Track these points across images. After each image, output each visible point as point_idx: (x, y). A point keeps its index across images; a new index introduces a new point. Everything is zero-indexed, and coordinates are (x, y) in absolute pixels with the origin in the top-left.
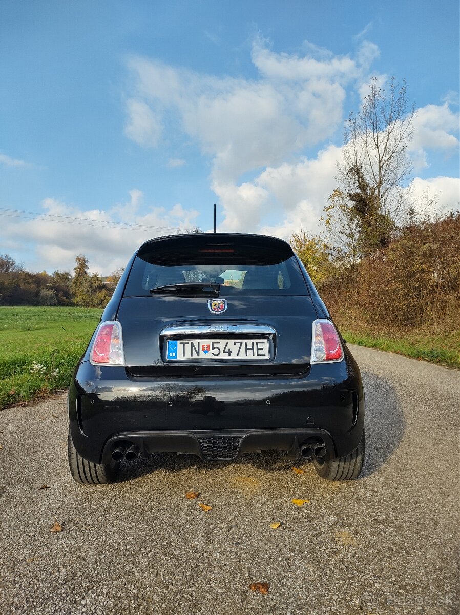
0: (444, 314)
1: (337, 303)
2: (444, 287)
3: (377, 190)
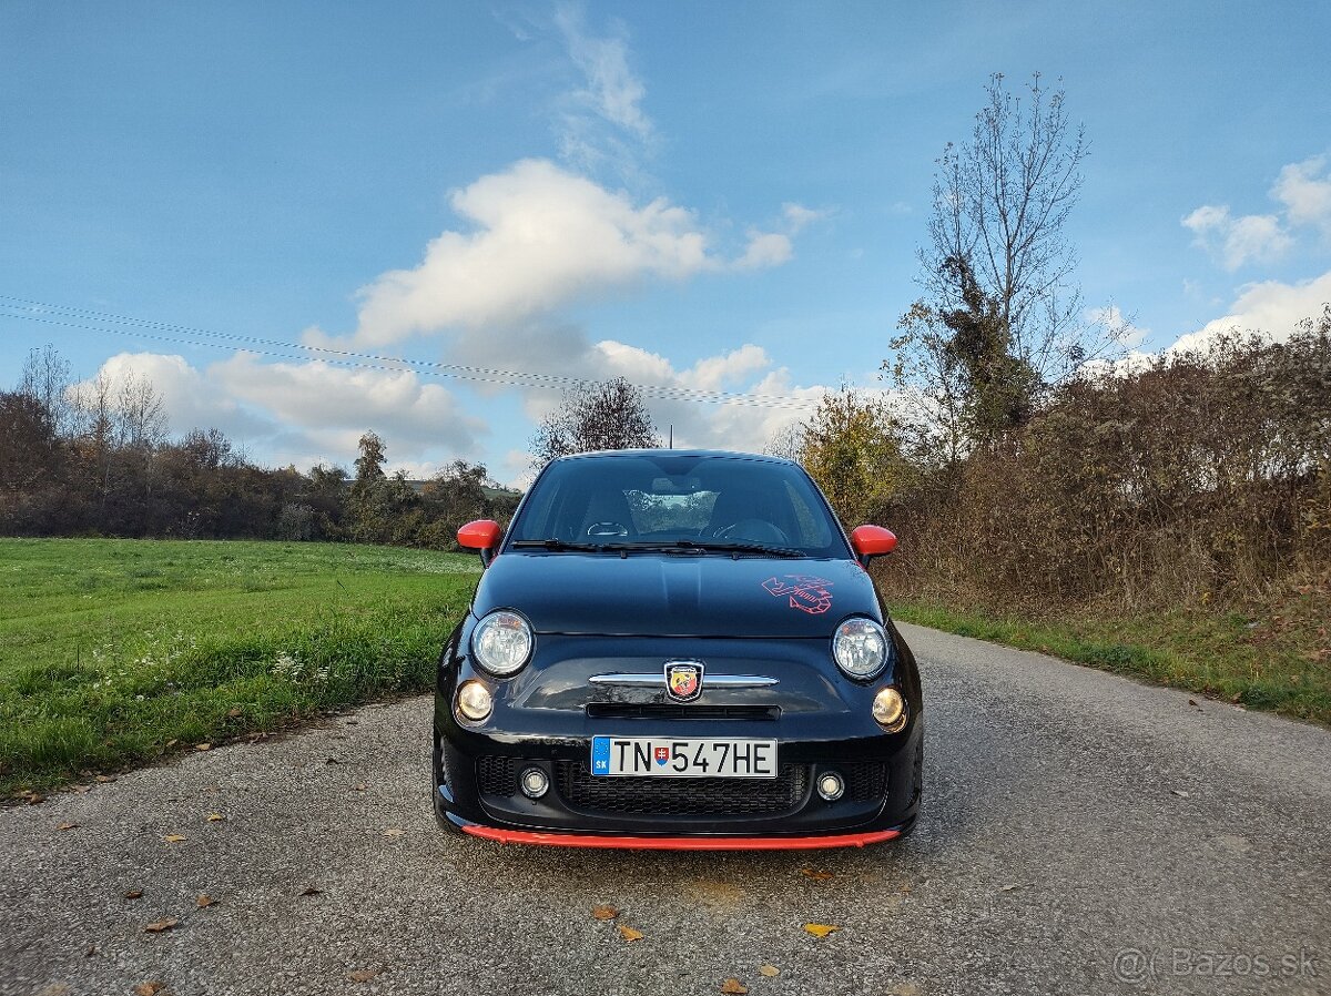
0: (1146, 572)
1: (917, 544)
2: (1147, 513)
3: (1003, 306)
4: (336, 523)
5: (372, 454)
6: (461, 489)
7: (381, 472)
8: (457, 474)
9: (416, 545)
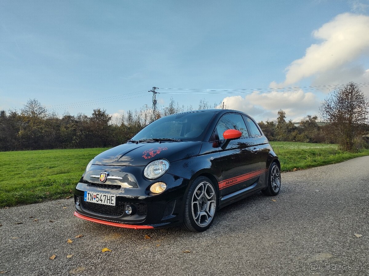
4: (273, 136)
5: (282, 116)
6: (309, 124)
7: (284, 121)
8: (308, 119)
9: (296, 141)
